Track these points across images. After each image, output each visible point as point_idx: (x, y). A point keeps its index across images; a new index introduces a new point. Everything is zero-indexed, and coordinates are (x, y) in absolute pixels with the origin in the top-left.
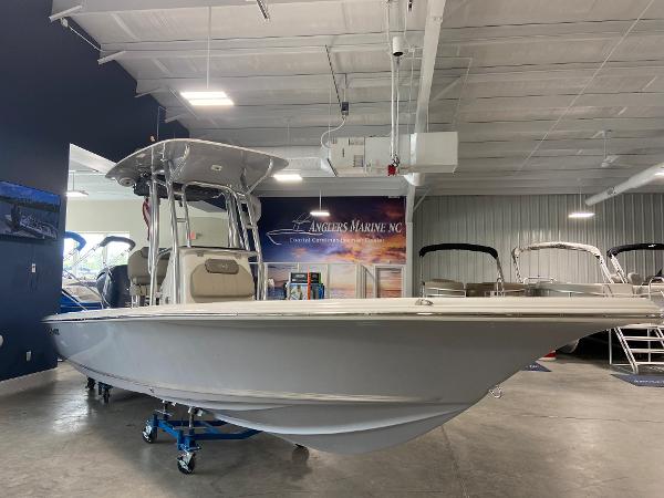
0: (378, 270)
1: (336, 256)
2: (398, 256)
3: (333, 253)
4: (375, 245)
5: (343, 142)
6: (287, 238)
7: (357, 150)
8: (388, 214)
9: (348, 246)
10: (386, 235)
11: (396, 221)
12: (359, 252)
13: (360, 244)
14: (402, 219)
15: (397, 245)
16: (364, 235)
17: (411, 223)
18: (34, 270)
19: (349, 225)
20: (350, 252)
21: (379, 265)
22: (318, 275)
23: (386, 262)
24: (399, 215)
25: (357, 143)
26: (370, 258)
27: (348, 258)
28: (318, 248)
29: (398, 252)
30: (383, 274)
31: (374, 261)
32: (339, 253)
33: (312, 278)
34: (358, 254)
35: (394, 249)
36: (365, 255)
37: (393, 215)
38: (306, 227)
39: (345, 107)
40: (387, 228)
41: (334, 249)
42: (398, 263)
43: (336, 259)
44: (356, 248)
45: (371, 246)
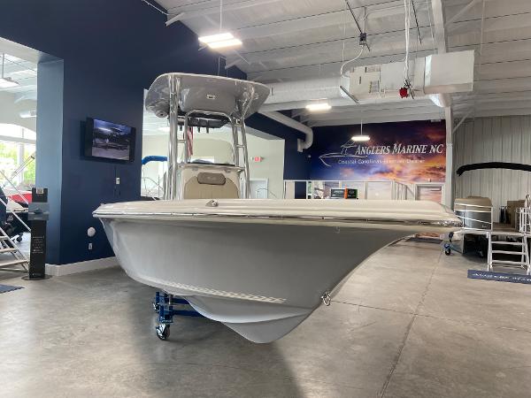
0: (419, 188)
1: (378, 176)
2: (438, 175)
3: (377, 172)
4: (416, 165)
5: (360, 70)
6: (336, 160)
7: (373, 76)
8: (430, 136)
9: (391, 167)
10: (427, 156)
11: (436, 143)
12: (400, 172)
13: (402, 165)
14: (443, 141)
15: (438, 166)
16: (405, 156)
17: (451, 145)
18: (118, 183)
19: (392, 149)
20: (392, 172)
21: (419, 183)
22: (355, 191)
23: (426, 181)
24: (439, 137)
25: (374, 70)
26: (411, 177)
27: (390, 177)
28: (363, 169)
29: (438, 172)
30: (423, 191)
31: (415, 180)
32: (381, 172)
33: (349, 194)
34: (400, 173)
35: (434, 168)
36: (406, 174)
37: (434, 137)
38: (353, 151)
39: (363, 37)
40: (428, 149)
41: (378, 169)
42: (438, 181)
43: (378, 178)
44: (397, 168)
45: (412, 165)
